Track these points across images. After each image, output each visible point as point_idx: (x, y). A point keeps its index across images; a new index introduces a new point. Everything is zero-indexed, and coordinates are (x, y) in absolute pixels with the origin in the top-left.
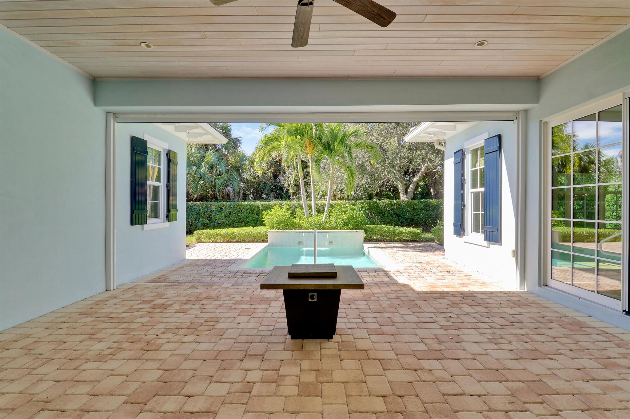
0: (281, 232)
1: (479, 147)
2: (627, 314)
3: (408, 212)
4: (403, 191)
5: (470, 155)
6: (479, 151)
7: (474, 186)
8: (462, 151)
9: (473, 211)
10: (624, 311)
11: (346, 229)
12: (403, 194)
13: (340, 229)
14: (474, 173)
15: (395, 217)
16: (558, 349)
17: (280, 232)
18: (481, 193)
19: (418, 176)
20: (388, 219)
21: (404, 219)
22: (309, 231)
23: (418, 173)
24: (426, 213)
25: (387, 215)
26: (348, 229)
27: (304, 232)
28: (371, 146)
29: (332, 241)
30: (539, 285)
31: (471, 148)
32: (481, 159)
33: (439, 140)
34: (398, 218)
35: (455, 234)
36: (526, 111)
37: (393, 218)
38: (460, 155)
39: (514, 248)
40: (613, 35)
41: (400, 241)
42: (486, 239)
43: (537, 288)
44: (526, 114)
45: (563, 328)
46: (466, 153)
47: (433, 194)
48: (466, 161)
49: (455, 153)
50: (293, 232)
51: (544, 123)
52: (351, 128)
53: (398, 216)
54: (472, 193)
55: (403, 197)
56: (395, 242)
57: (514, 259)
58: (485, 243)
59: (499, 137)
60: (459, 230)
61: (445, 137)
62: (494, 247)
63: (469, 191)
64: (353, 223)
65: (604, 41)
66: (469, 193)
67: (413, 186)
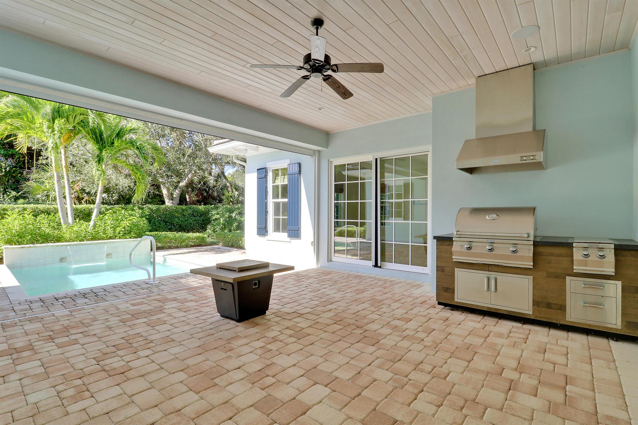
0: (30, 247)
1: (280, 168)
2: (374, 267)
3: (176, 217)
4: (168, 197)
5: (271, 173)
6: (280, 171)
7: (276, 196)
8: (266, 169)
9: (274, 216)
10: (373, 266)
11: (128, 237)
12: (169, 199)
13: (120, 238)
14: (275, 188)
15: (163, 224)
16: (365, 287)
17: (28, 247)
18: (281, 203)
19: (185, 182)
20: (155, 226)
21: (172, 225)
22: (75, 243)
23: (185, 179)
24: (195, 219)
25: (154, 221)
26: (130, 238)
27: (69, 245)
28: (156, 148)
29: (111, 253)
30: (328, 262)
31: (272, 167)
32: (281, 177)
33: (237, 155)
34: (166, 225)
35: (258, 234)
36: (319, 151)
37: (161, 224)
38: (262, 172)
39: (313, 240)
40: (370, 124)
41: (187, 247)
42: (289, 236)
43: (327, 263)
44: (319, 154)
45: (355, 279)
46: (268, 171)
47: (188, 200)
48: (268, 177)
49: (258, 170)
50: (50, 246)
51: (330, 161)
52: (133, 124)
53: (166, 222)
54: (273, 202)
55: (168, 203)
56: (183, 248)
57: (312, 247)
58: (288, 239)
59: (300, 165)
60: (262, 230)
61: (246, 154)
62: (295, 242)
63: (271, 201)
64: (136, 230)
65: (365, 125)
66: (271, 202)
67: (178, 191)
